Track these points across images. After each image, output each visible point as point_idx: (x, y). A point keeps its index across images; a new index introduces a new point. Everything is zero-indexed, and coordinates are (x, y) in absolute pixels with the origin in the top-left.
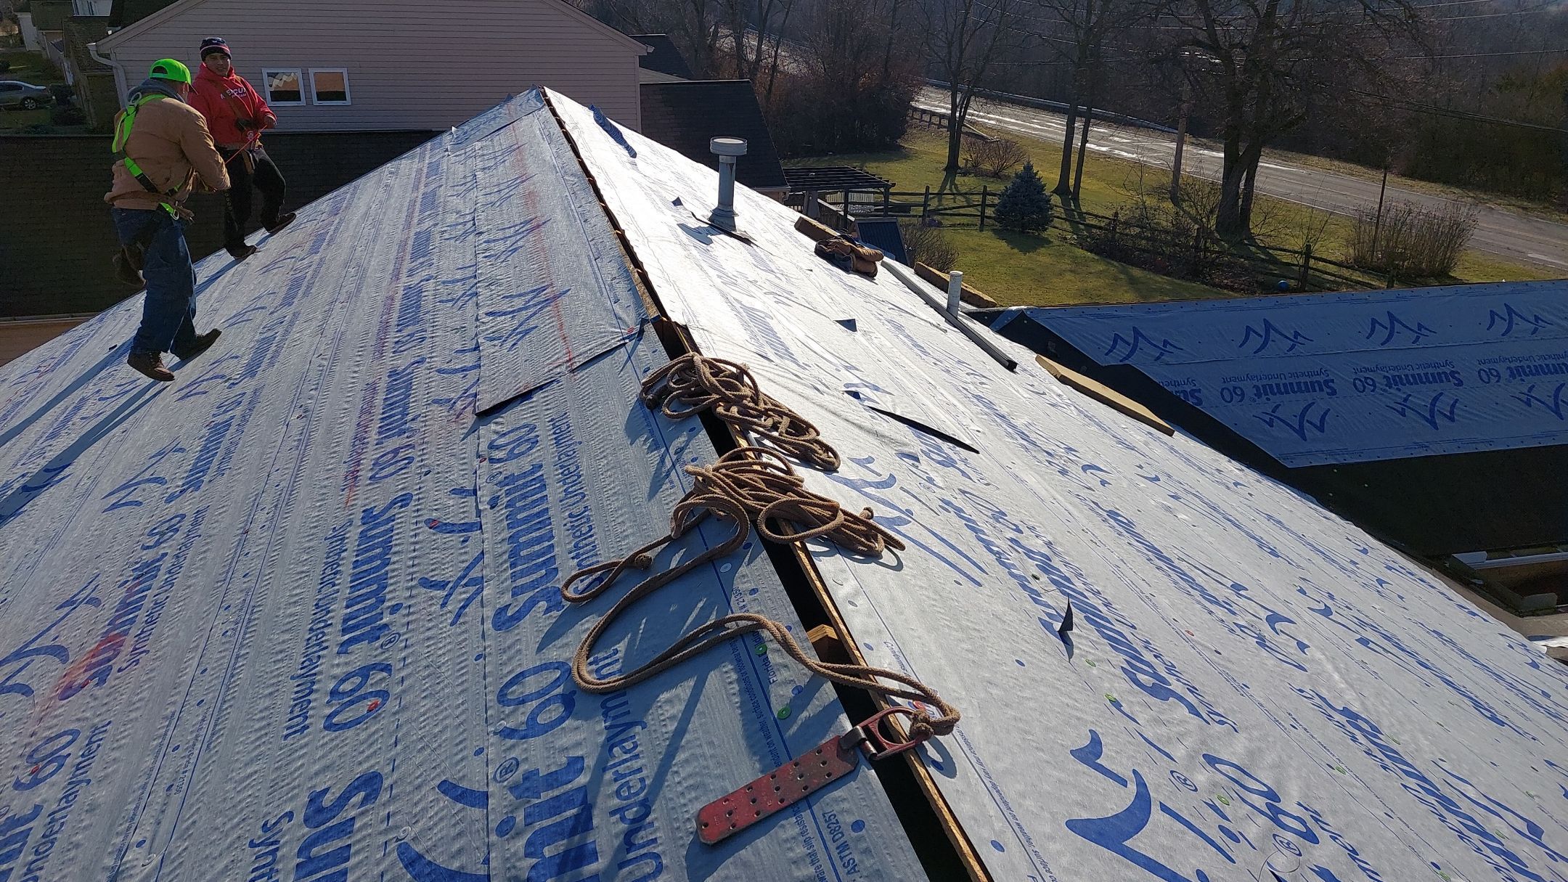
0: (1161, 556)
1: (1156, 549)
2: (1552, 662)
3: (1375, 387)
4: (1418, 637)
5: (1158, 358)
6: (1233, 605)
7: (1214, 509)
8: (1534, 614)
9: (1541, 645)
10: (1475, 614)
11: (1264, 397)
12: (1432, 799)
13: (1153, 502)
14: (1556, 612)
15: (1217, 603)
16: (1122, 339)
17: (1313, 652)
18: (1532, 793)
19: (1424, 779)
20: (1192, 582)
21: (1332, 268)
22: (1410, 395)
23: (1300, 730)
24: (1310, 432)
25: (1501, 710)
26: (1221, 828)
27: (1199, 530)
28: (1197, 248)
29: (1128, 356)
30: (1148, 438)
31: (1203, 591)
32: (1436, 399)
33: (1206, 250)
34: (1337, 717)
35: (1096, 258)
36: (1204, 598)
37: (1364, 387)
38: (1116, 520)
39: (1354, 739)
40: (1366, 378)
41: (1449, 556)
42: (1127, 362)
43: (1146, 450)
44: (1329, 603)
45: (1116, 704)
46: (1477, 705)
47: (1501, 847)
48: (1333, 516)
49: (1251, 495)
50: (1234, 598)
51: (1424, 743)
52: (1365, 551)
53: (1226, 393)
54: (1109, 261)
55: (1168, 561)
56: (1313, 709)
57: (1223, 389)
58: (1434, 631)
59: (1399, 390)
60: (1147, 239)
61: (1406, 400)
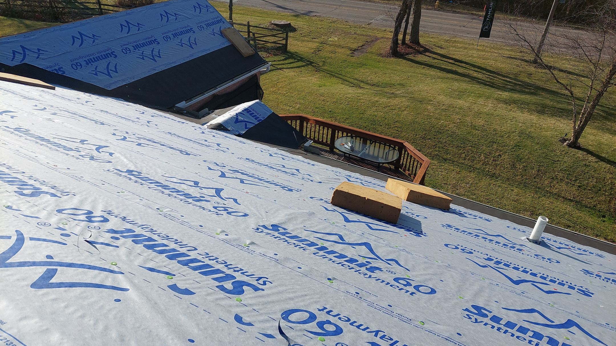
0: (43, 139)
1: (41, 137)
2: (209, 130)
3: (130, 51)
4: (161, 137)
5: (38, 57)
6: (79, 148)
7: (75, 114)
8: (203, 117)
9: (205, 126)
10: (184, 123)
11: (90, 64)
12: (160, 188)
13: (41, 119)
14: (209, 114)
15: (72, 150)
16: (17, 52)
17: (117, 155)
18: (197, 172)
19: (158, 183)
20: (59, 145)
21: (111, 8)
22: (143, 51)
23: (106, 185)
24: (113, 74)
25: (189, 150)
26: (62, 235)
27: (65, 124)
28: (52, 7)
29: (23, 59)
30: (42, 93)
31: (65, 148)
32: (152, 51)
33: (56, 7)
34: (123, 174)
35: (5, 18)
36: (65, 150)
37: (126, 51)
38: (18, 131)
39: (130, 179)
40: (126, 48)
41: (174, 106)
42: (23, 62)
43: (40, 98)
44: (126, 135)
45: (9, 207)
46: (181, 152)
47: (183, 193)
48: (131, 104)
49: (93, 104)
50: (81, 146)
51: (159, 170)
52: (143, 113)
53: (74, 66)
54: (13, 19)
55: (48, 141)
56: (113, 175)
57: (72, 65)
58: (168, 133)
59: (139, 50)
60: (28, 6)
61: (142, 53)
